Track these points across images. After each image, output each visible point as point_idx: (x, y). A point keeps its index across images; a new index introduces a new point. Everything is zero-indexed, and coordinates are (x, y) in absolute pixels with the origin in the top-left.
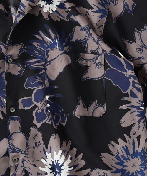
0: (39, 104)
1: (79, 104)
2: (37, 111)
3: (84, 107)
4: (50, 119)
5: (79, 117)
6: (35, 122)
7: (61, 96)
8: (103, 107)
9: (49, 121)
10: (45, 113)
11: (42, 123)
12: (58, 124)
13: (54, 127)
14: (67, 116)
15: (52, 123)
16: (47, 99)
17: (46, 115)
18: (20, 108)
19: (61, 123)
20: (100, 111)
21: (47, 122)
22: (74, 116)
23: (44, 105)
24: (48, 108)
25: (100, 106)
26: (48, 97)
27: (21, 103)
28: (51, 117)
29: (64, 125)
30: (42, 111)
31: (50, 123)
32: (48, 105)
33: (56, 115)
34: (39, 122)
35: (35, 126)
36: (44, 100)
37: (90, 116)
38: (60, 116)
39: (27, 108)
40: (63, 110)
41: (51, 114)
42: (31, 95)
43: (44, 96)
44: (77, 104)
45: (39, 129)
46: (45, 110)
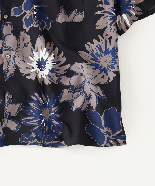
0: (28, 12)
1: (61, 12)
2: (26, 17)
3: (65, 14)
4: (37, 23)
5: (61, 23)
6: (24, 26)
7: (46, 6)
8: (82, 14)
9: (36, 25)
10: (33, 18)
11: (30, 27)
12: (43, 29)
13: (40, 30)
14: (52, 23)
15: (38, 27)
16: (35, 8)
17: (34, 20)
18: (12, 16)
19: (46, 28)
20: (79, 18)
21: (34, 26)
22: (57, 22)
23: (31, 13)
24: (35, 15)
25: (79, 14)
26: (35, 6)
27: (13, 11)
28: (38, 22)
29: (48, 29)
30: (30, 17)
31: (37, 26)
32: (35, 13)
33: (42, 21)
34: (27, 27)
35: (25, 30)
36: (32, 8)
37: (71, 22)
38: (46, 23)
39: (17, 16)
40: (48, 18)
41: (38, 20)
42: (22, 5)
43: (32, 6)
44: (59, 12)
45: (27, 33)
46: (32, 16)
